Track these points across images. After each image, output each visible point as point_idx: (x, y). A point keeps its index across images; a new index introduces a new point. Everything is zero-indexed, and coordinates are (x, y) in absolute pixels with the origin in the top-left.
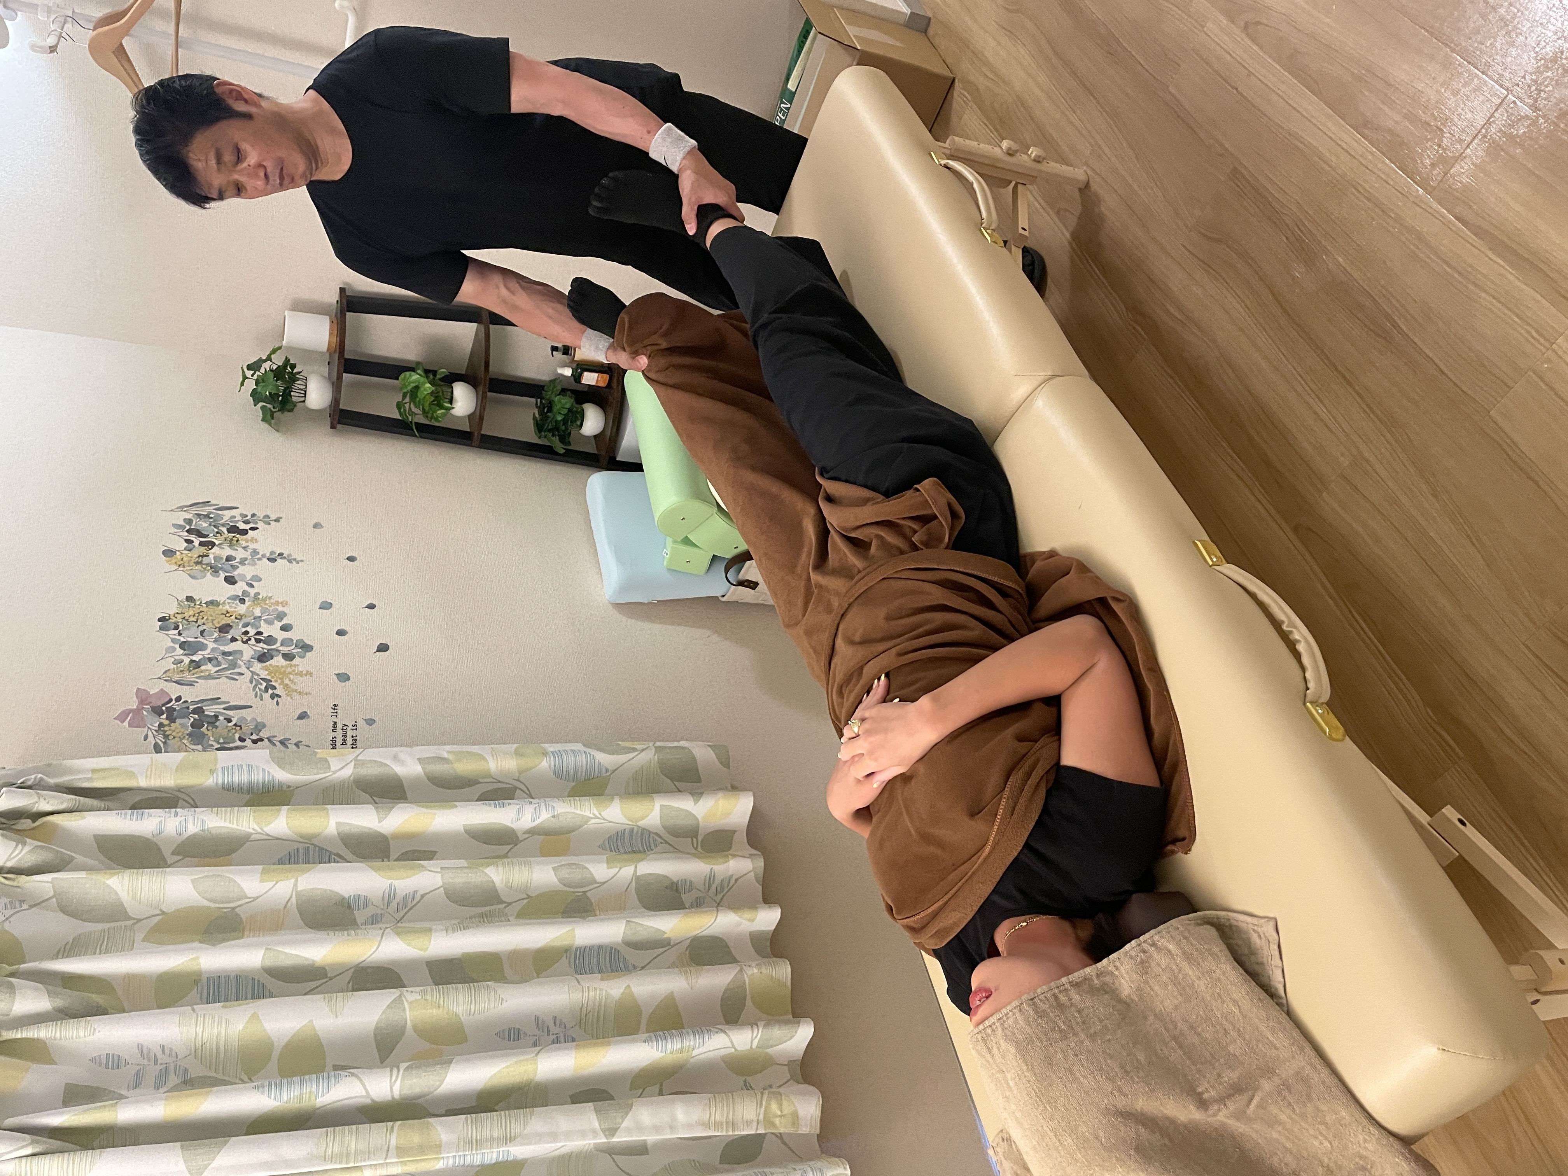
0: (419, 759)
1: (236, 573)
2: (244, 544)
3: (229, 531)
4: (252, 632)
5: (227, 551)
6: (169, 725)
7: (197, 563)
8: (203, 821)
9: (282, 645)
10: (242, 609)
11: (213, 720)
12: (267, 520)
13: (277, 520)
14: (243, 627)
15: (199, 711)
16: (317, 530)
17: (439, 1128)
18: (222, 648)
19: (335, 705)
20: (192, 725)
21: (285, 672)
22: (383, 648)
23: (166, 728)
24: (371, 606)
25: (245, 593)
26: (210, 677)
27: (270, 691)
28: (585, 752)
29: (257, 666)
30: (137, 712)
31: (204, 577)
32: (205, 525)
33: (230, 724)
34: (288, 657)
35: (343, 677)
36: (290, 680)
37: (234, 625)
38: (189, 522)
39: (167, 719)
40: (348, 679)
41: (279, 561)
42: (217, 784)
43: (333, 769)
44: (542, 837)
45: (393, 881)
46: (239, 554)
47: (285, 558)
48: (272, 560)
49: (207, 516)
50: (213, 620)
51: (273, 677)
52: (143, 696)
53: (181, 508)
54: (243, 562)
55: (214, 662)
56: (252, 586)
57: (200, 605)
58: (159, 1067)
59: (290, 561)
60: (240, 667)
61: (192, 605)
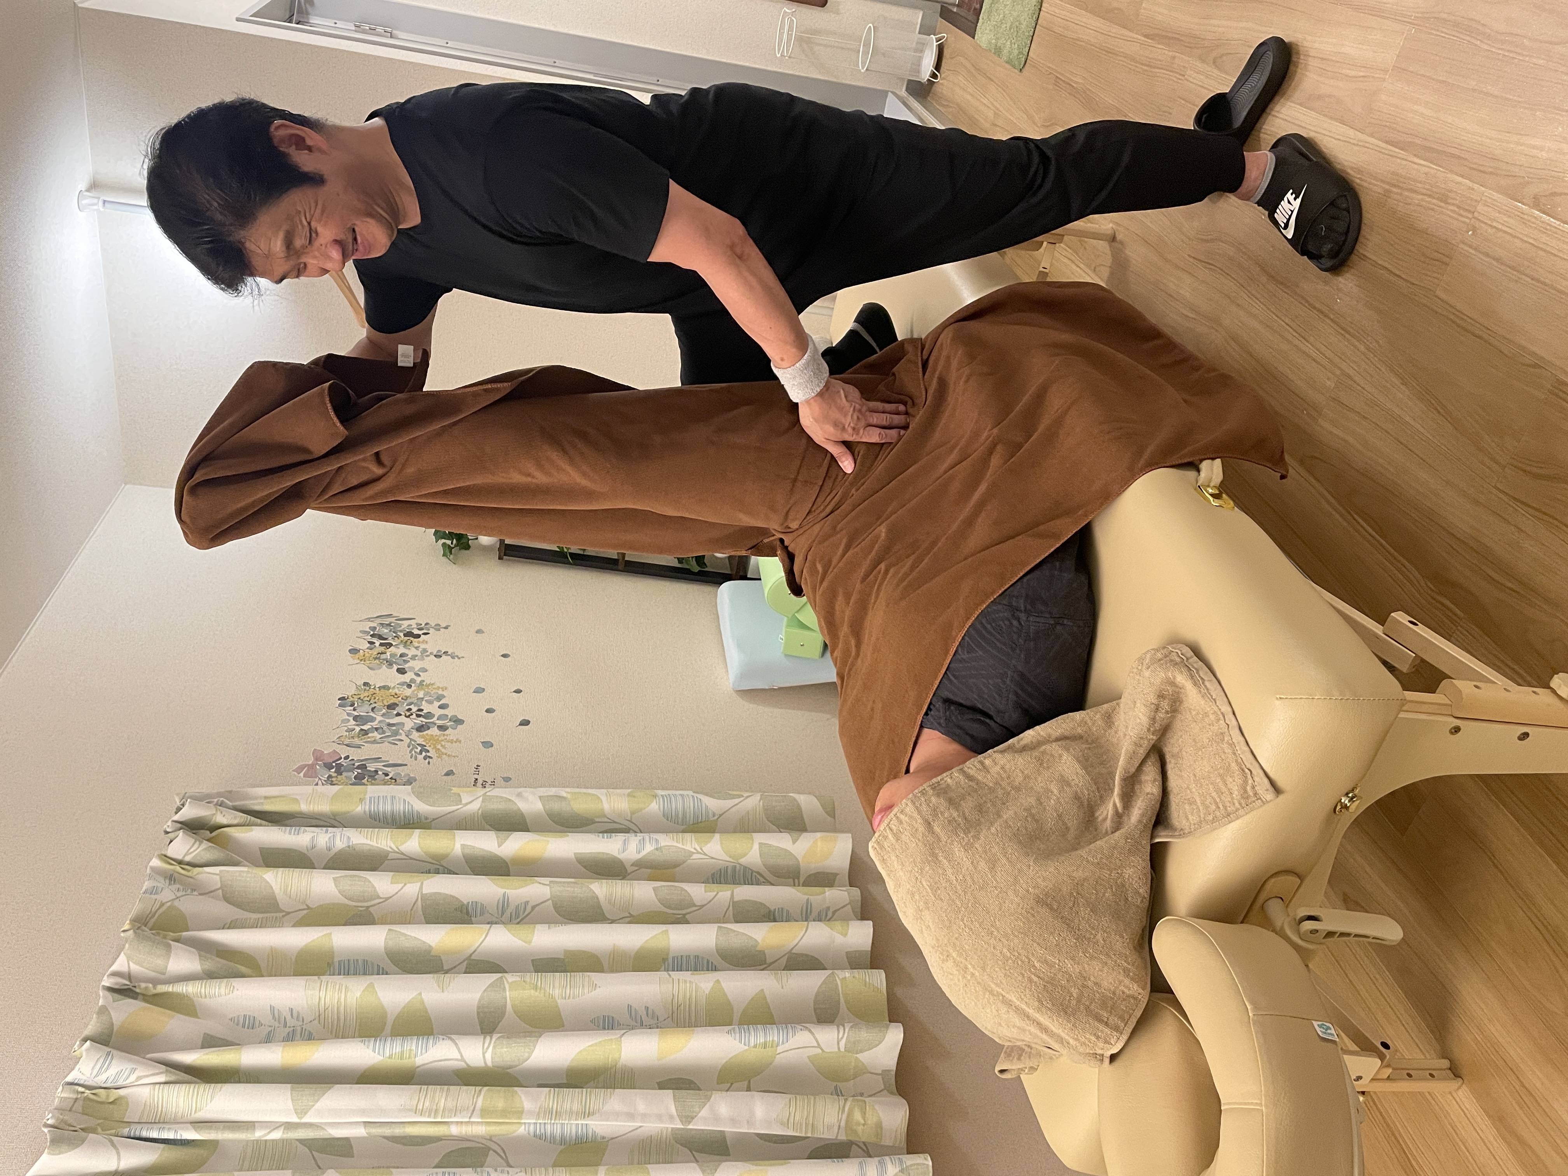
0: (540, 797)
1: (406, 666)
2: (416, 644)
3: (405, 635)
4: (414, 709)
5: (402, 650)
6: (337, 777)
7: (375, 659)
8: (349, 838)
9: (438, 719)
10: (408, 692)
11: (373, 774)
12: (438, 627)
13: (446, 628)
14: (407, 705)
15: (363, 767)
16: (478, 635)
17: (523, 1098)
18: (388, 721)
19: (478, 766)
20: (355, 778)
21: (438, 739)
22: (525, 723)
23: (333, 779)
24: (518, 691)
25: (412, 681)
26: (375, 742)
27: (424, 754)
28: (693, 797)
29: (415, 735)
30: (311, 767)
31: (380, 668)
32: (386, 631)
33: (387, 778)
34: (442, 728)
35: (488, 745)
36: (442, 746)
37: (400, 704)
38: (374, 629)
39: (335, 772)
40: (492, 746)
41: (444, 657)
42: (365, 812)
43: (464, 802)
44: (649, 870)
45: (508, 891)
46: (411, 652)
47: (449, 655)
48: (438, 656)
49: (389, 625)
50: (383, 700)
51: (427, 743)
52: (318, 755)
53: (369, 619)
54: (414, 657)
55: (380, 731)
56: (419, 675)
57: (374, 689)
58: (287, 1030)
59: (453, 658)
60: (401, 734)
61: (368, 688)
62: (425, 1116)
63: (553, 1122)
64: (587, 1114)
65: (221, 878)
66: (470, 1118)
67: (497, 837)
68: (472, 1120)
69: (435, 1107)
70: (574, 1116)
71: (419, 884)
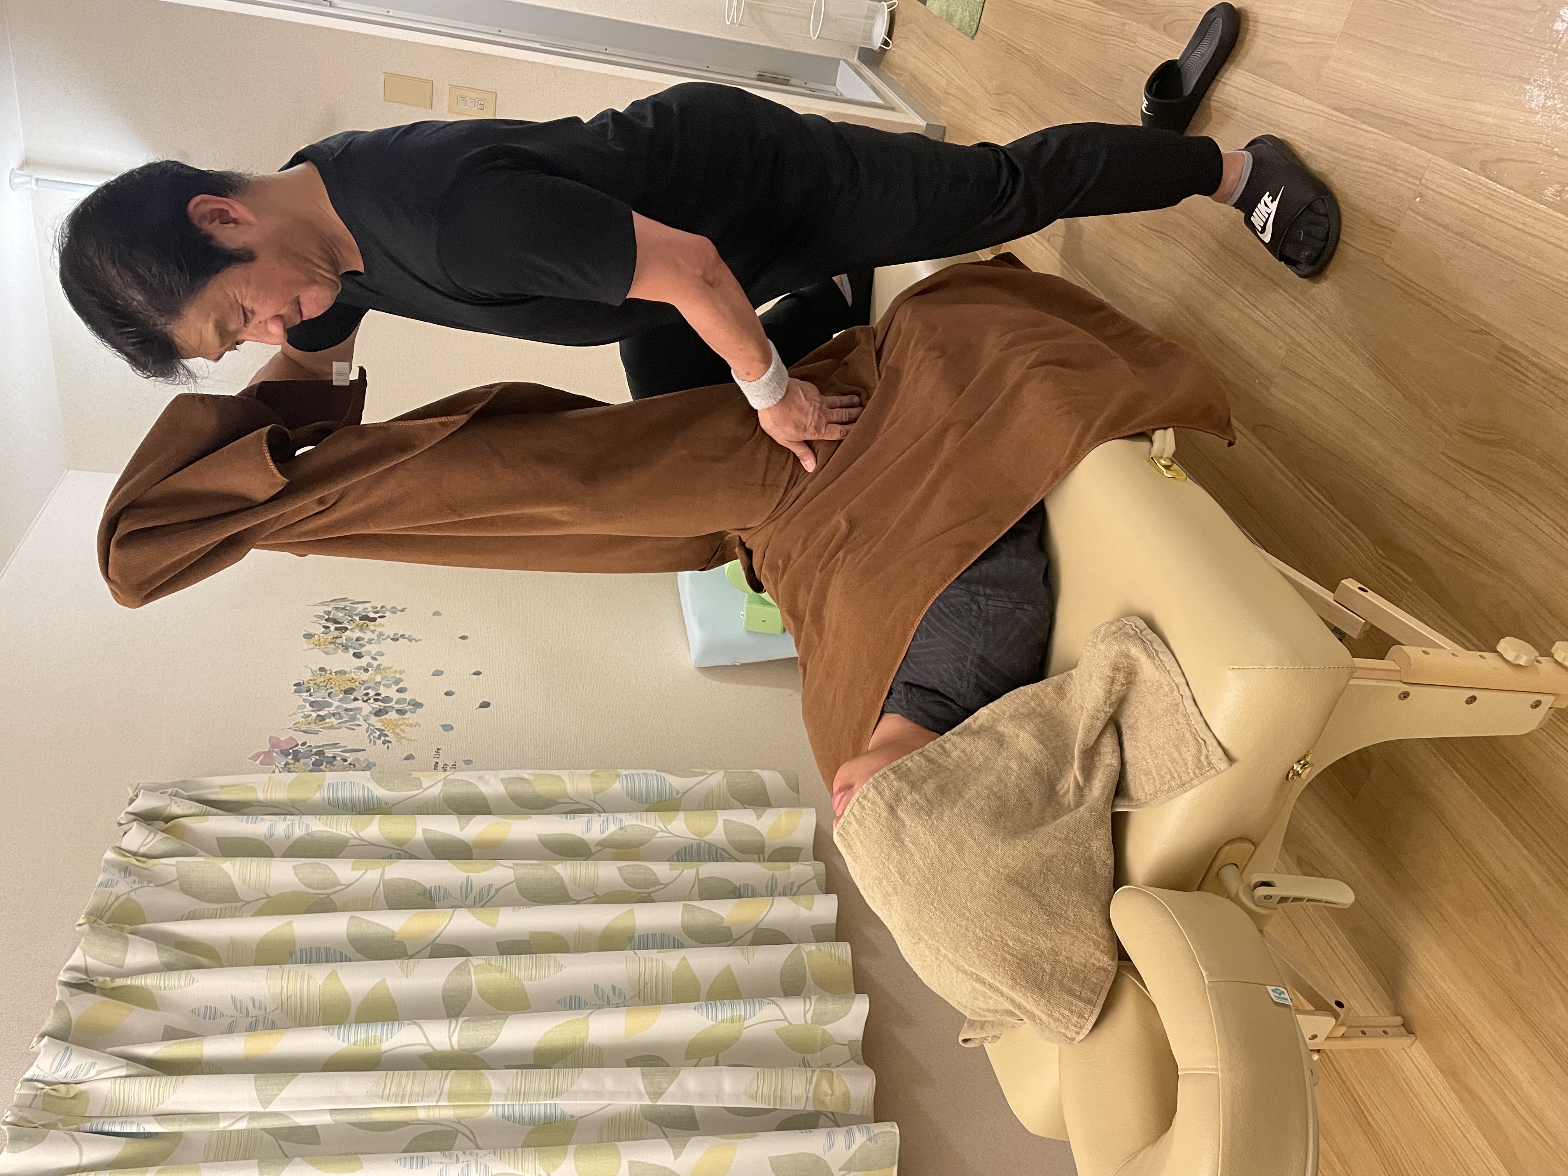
0: (502, 780)
1: (363, 650)
2: (372, 628)
3: (361, 619)
4: (372, 693)
5: (357, 634)
6: (294, 764)
7: (331, 643)
8: (308, 826)
9: (396, 703)
10: (365, 676)
11: (332, 760)
12: (394, 610)
13: (403, 610)
14: (364, 690)
15: (320, 753)
16: (436, 617)
17: (490, 1079)
18: (345, 706)
19: (438, 749)
20: (312, 764)
21: (397, 724)
22: (485, 705)
23: (291, 766)
24: (478, 673)
25: (369, 665)
26: (332, 727)
27: (383, 738)
28: (656, 775)
29: (373, 719)
30: (268, 754)
31: (336, 653)
32: (341, 615)
33: (345, 763)
34: (401, 712)
35: (448, 728)
36: (401, 730)
37: (357, 689)
38: (329, 613)
39: (292, 759)
40: (452, 728)
41: (401, 640)
42: (323, 799)
43: (424, 786)
44: (614, 850)
45: (470, 874)
46: (367, 636)
47: (406, 638)
48: (395, 639)
49: (344, 609)
50: (339, 685)
51: (386, 728)
52: (274, 743)
53: (323, 604)
54: (370, 641)
55: (337, 716)
56: (375, 659)
57: (330, 673)
58: (250, 1020)
59: (410, 641)
60: (359, 719)
61: (324, 673)
62: (391, 1101)
63: (521, 1103)
64: (556, 1093)
65: (177, 869)
66: (437, 1102)
67: (459, 821)
68: (439, 1104)
69: (401, 1093)
70: (542, 1096)
71: (380, 870)
